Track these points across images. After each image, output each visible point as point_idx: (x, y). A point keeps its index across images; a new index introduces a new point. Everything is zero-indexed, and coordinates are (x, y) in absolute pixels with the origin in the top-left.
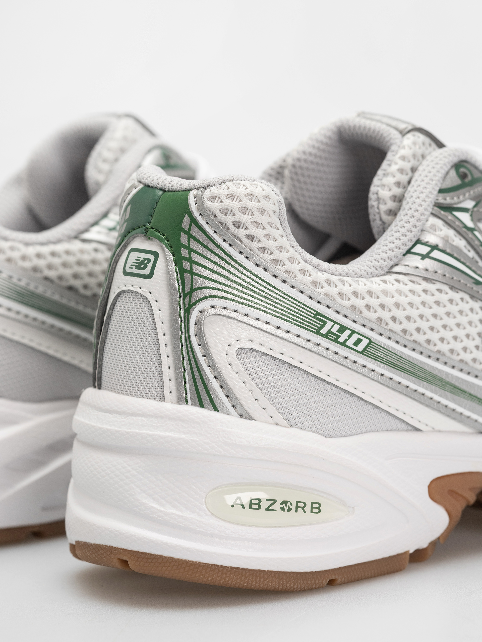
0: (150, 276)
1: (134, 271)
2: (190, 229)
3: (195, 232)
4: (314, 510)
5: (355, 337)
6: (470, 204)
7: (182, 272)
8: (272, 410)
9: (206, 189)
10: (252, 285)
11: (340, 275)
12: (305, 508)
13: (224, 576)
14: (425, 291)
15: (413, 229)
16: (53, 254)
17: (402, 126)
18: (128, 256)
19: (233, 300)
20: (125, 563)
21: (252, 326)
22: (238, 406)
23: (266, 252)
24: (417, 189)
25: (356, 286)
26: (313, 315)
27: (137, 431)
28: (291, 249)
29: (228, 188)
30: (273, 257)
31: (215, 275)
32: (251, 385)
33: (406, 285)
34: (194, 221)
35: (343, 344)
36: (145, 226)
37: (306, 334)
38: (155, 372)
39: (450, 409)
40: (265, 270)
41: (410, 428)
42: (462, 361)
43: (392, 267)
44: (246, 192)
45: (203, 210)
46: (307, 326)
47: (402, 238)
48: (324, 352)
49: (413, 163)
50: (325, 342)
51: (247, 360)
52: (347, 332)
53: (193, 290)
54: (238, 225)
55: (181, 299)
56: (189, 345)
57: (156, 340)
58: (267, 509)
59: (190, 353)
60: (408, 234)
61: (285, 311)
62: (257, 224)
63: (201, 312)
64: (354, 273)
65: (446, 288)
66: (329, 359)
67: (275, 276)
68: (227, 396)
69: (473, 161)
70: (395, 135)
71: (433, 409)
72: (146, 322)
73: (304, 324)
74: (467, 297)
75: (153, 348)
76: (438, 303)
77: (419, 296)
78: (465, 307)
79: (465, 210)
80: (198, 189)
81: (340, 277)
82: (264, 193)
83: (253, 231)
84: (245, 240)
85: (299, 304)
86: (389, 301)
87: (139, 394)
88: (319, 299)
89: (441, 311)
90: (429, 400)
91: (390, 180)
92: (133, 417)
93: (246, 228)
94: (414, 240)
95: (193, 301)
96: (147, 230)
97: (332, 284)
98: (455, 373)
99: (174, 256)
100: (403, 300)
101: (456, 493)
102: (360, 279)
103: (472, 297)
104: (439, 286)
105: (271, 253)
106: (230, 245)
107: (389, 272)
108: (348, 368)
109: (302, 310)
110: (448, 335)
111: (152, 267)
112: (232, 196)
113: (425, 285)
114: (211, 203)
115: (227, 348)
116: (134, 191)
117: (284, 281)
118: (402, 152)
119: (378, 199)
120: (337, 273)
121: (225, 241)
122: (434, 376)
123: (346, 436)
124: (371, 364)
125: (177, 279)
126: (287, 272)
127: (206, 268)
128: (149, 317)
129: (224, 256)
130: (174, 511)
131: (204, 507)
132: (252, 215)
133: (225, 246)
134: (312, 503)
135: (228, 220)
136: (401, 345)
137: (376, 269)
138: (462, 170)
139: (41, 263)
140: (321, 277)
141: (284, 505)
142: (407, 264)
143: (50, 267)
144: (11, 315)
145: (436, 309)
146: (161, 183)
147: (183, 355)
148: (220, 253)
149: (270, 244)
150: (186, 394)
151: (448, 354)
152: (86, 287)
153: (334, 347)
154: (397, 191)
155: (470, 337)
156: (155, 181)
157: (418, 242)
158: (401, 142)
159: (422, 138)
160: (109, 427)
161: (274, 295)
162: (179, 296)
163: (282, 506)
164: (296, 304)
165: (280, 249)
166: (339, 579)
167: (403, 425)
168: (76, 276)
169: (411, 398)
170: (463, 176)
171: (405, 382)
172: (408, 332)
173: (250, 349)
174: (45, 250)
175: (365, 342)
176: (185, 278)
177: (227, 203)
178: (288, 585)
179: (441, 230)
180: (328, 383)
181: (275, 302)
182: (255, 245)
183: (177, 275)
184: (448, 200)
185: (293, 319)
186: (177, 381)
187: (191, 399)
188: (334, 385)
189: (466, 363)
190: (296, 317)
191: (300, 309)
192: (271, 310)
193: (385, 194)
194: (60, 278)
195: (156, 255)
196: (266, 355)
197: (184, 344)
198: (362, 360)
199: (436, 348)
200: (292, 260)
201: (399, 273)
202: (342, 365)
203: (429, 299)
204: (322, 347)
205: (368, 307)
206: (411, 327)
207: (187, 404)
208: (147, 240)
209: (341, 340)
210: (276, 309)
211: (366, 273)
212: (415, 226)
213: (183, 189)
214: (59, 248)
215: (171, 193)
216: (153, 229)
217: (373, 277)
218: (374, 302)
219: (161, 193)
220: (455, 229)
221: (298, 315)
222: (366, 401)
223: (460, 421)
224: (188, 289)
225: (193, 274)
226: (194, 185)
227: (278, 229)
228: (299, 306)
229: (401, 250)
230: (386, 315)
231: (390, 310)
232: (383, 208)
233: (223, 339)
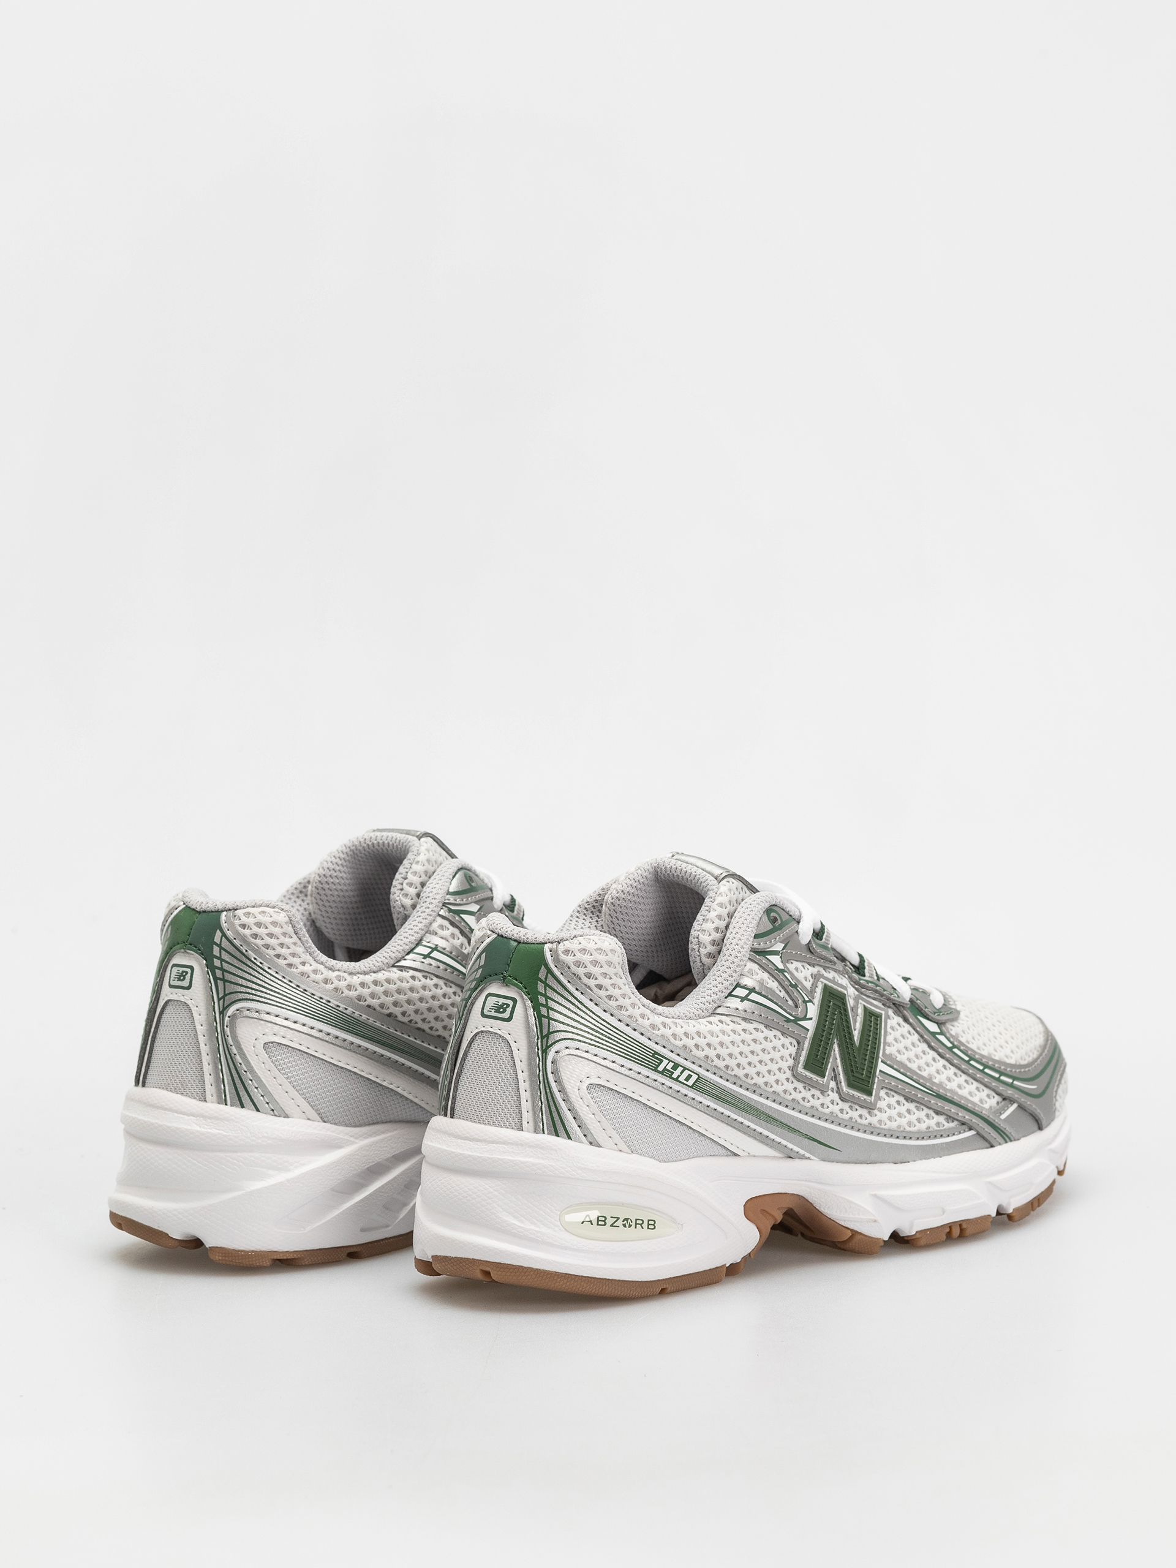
0: (509, 1019)
1: (493, 1014)
2: (546, 979)
3: (551, 981)
4: (650, 1227)
5: (687, 1073)
6: (779, 947)
7: (539, 1017)
8: (617, 1138)
9: (559, 943)
10: (601, 1029)
11: (673, 1017)
12: (643, 1225)
13: (576, 1284)
14: (744, 1030)
15: (734, 974)
16: (375, 983)
17: (717, 871)
18: (486, 1000)
19: (584, 1042)
20: (488, 1274)
21: (600, 1065)
22: (589, 1136)
23: (612, 999)
24: (735, 936)
25: (686, 1028)
26: (651, 1055)
27: (499, 1157)
28: (632, 996)
29: (580, 943)
30: (618, 1003)
31: (569, 1020)
32: (599, 1116)
33: (728, 1025)
34: (550, 971)
35: (676, 1080)
36: (502, 974)
37: (645, 1071)
38: (513, 1105)
39: (764, 1136)
40: (612, 1015)
41: (729, 1153)
42: (774, 1092)
43: (716, 1008)
44: (596, 946)
45: (557, 960)
46: (647, 1064)
47: (724, 982)
48: (643, 1079)
49: (730, 908)
50: (661, 1079)
51: (595, 1095)
52: (680, 1069)
53: (549, 1033)
54: (589, 976)
55: (539, 1041)
56: (546, 1082)
57: (514, 1076)
58: (612, 1225)
59: (547, 1088)
60: (729, 978)
61: (628, 1051)
62: (605, 975)
63: (556, 1052)
64: (684, 1016)
65: (761, 1027)
66: (664, 1093)
67: (620, 1020)
68: (579, 1126)
69: (780, 905)
70: (712, 881)
71: (750, 1136)
72: (505, 1060)
73: (643, 1062)
74: (779, 1034)
75: (512, 1083)
76: (755, 1041)
77: (740, 1035)
78: (778, 1043)
79: (775, 953)
80: (552, 943)
81: (673, 1020)
82: (611, 947)
83: (602, 981)
84: (595, 990)
85: (640, 1045)
86: (714, 1041)
87: (497, 1124)
88: (656, 1040)
89: (757, 1048)
90: (747, 1128)
91: (708, 926)
92: (494, 1145)
93: (596, 979)
94: (735, 984)
95: (550, 1043)
96: (504, 978)
97: (666, 1026)
98: (769, 1103)
99: (531, 1002)
100: (726, 1040)
101: (767, 1212)
102: (689, 1021)
103: (783, 1034)
104: (756, 1025)
105: (617, 1000)
106: (582, 993)
107: (713, 1014)
108: (680, 1100)
109: (642, 1050)
110: (763, 1069)
111: (511, 1011)
112: (583, 951)
113: (744, 1025)
114: (565, 956)
115: (578, 1084)
116: (488, 940)
117: (628, 1025)
118: (719, 899)
119: (699, 943)
120: (670, 1016)
121: (577, 989)
122: (751, 1107)
123: (676, 1161)
124: (699, 1098)
125: (536, 1023)
126: (630, 1016)
127: (561, 1013)
128: (508, 1056)
129: (577, 1003)
130: (533, 1227)
131: (559, 1223)
132: (601, 967)
133: (577, 994)
134: (649, 1221)
135: (581, 971)
136: (724, 1080)
137: (703, 1012)
138: (773, 914)
139: (366, 992)
140: (658, 1020)
141: (626, 1222)
142: (728, 1005)
143: (373, 995)
144: (337, 1042)
145: (753, 1046)
146: (515, 935)
147: (540, 1090)
148: (573, 1000)
149: (616, 992)
150: (543, 1124)
151: (763, 1086)
152: (404, 1014)
153: (668, 1082)
154: (717, 936)
155: (782, 1071)
156: (509, 932)
157: (738, 985)
158: (718, 888)
159: (737, 884)
160: (470, 1154)
161: (619, 1037)
162: (537, 1037)
163: (624, 1223)
164: (637, 1045)
165: (624, 996)
166: (670, 1288)
167: (724, 1151)
168: (396, 1004)
169: (731, 1126)
170: (774, 920)
171: (727, 1113)
172: (730, 1068)
173: (598, 1085)
174: (368, 979)
175: (695, 1077)
176: (543, 1022)
177: (580, 956)
178: (628, 1292)
179: (758, 974)
180: (663, 1114)
181: (620, 1044)
182: (603, 993)
183: (535, 1019)
184: (762, 945)
185: (635, 1058)
186: (534, 1113)
187: (548, 1129)
188: (668, 1116)
189: (778, 1094)
190: (638, 1056)
191: (641, 1049)
192: (617, 1050)
193: (705, 939)
194: (382, 1006)
195: (515, 1001)
196: (612, 1090)
197: (541, 1080)
198: (691, 1094)
199: (753, 1082)
200: (633, 1006)
201: (722, 1014)
202: (675, 1098)
203: (748, 1038)
204: (659, 1082)
205: (697, 1046)
206: (732, 1063)
207: (544, 1133)
208: (504, 986)
209: (674, 1076)
210: (620, 1050)
211: (694, 1015)
212: (736, 972)
213: (538, 942)
214: (381, 976)
215: (527, 946)
216: (511, 977)
217: (700, 1018)
218: (702, 1042)
219: (516, 944)
220: (769, 972)
221: (639, 1055)
222: (694, 1130)
223: (771, 1147)
224: (545, 1032)
225: (550, 1019)
226: (549, 939)
227: (621, 978)
228: (640, 1047)
229: (724, 994)
230: (712, 1053)
231: (715, 1049)
232: (703, 951)
233: (568, 1073)
